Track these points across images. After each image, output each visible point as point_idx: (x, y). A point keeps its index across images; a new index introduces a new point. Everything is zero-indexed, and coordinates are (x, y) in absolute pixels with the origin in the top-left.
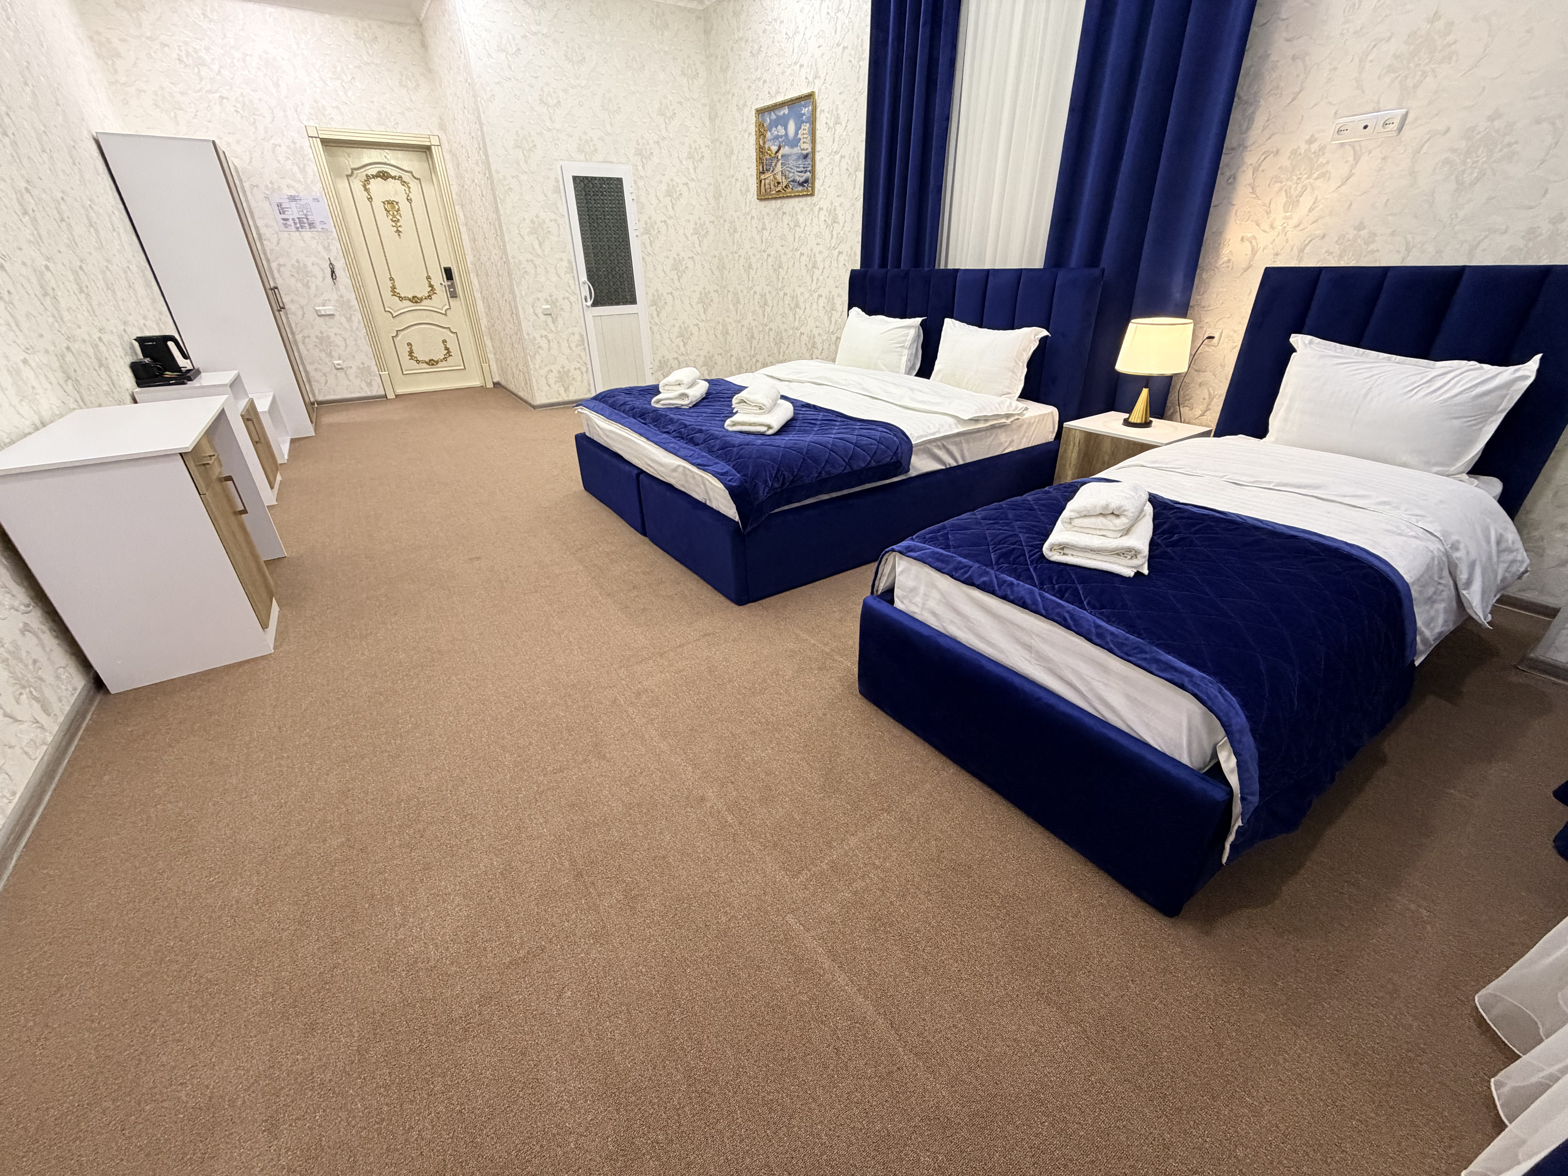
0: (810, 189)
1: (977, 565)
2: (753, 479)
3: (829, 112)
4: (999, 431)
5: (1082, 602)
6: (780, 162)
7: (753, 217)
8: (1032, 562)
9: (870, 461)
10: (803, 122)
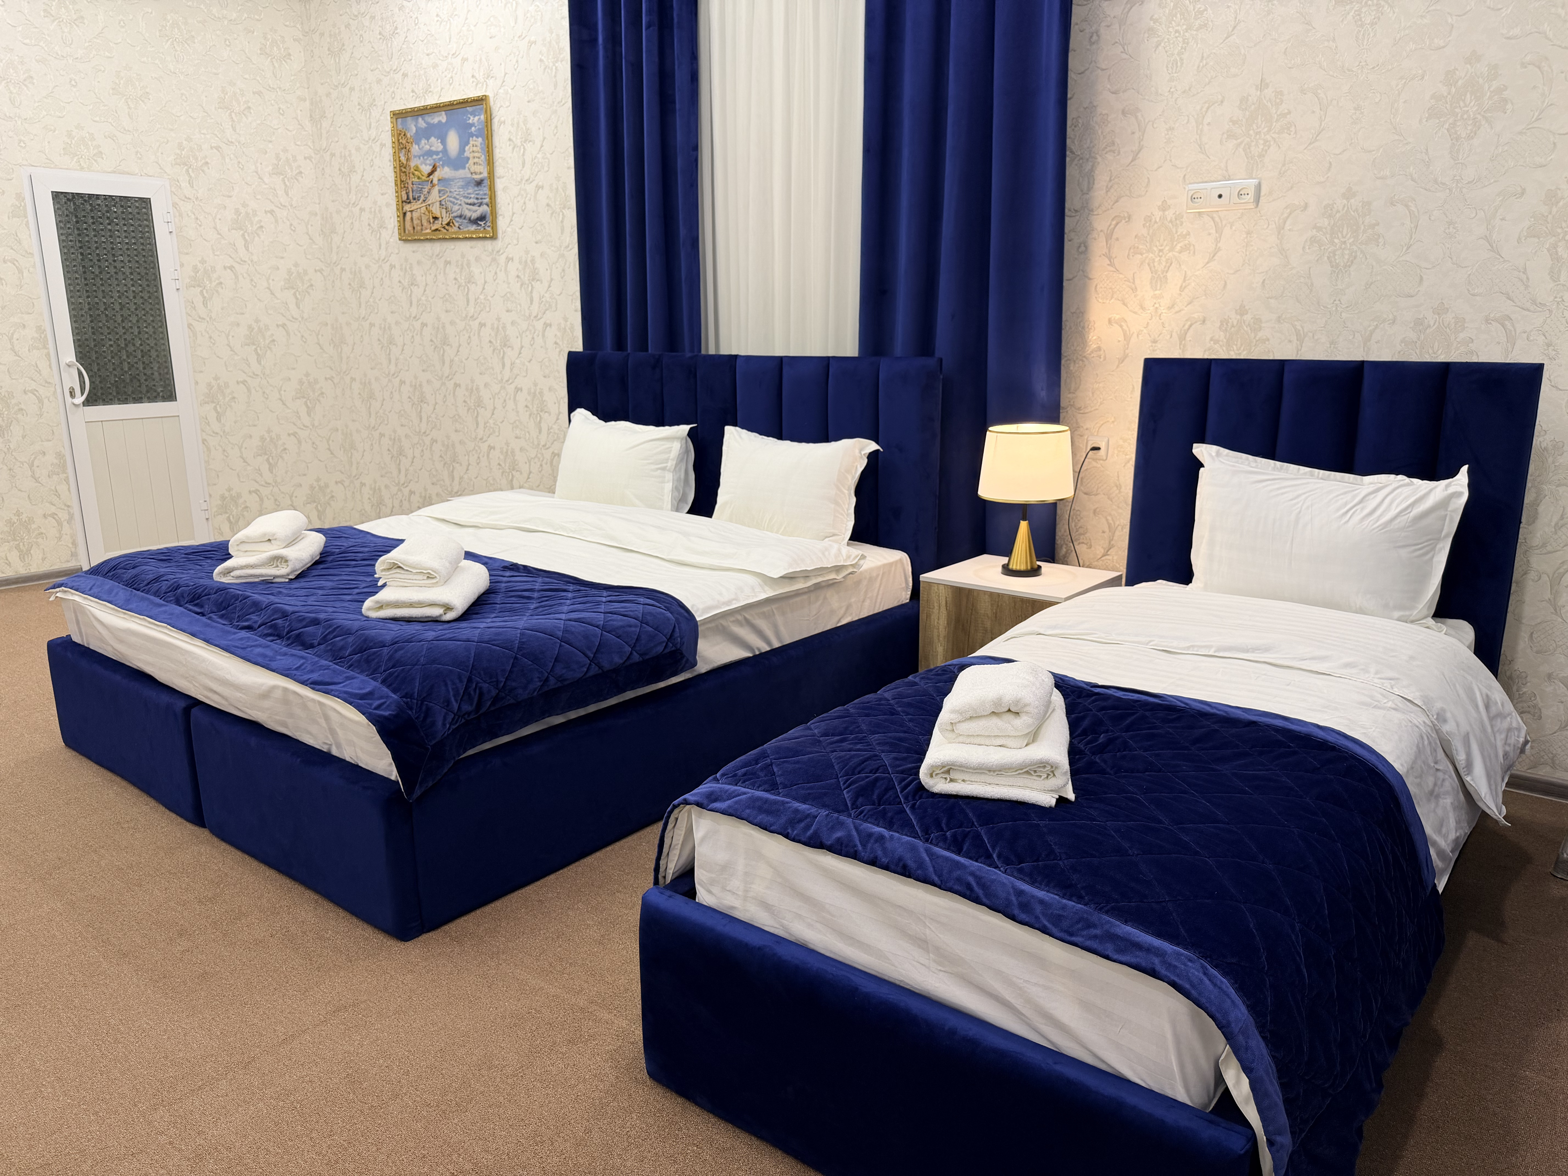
0: (489, 229)
1: (824, 812)
2: (423, 701)
3: (512, 125)
4: (829, 593)
5: (989, 856)
6: (436, 189)
7: (392, 267)
8: (906, 798)
9: (631, 653)
10: (472, 135)
